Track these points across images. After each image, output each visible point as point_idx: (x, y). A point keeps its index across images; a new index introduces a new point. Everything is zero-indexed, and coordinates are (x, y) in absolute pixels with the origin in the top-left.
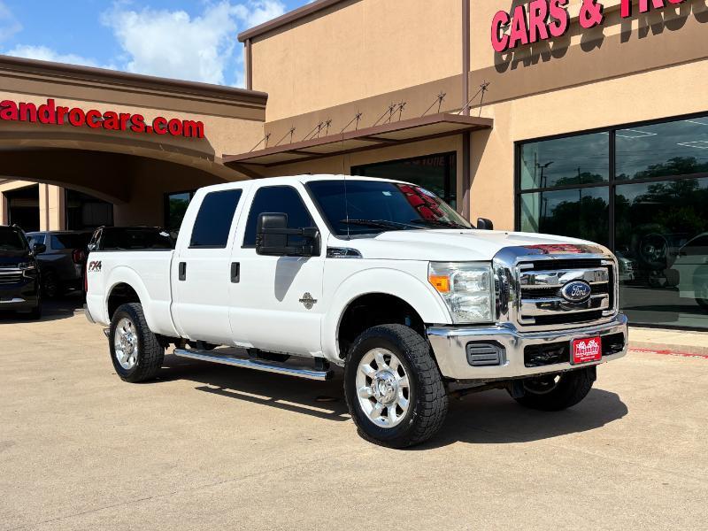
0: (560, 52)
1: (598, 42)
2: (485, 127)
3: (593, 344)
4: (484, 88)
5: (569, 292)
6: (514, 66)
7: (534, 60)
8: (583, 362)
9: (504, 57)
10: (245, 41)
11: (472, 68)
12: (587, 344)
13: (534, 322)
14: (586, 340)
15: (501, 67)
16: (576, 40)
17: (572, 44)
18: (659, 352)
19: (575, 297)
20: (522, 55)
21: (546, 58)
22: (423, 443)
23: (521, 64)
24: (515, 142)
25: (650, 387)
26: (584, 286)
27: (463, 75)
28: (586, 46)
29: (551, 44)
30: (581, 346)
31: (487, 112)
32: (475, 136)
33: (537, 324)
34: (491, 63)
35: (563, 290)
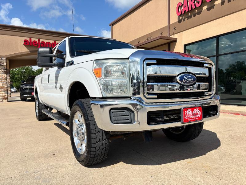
0: (199, 13)
1: (213, 7)
2: (175, 41)
3: (197, 111)
4: (174, 29)
5: (181, 79)
6: (184, 20)
7: (190, 17)
8: (190, 122)
9: (181, 18)
10: (111, 26)
11: (171, 23)
12: (192, 111)
13: (156, 97)
14: (192, 109)
15: (180, 21)
16: (205, 8)
17: (204, 9)
18: (235, 114)
19: (186, 82)
20: (187, 16)
21: (195, 16)
22: (96, 164)
23: (186, 19)
24: (184, 45)
25: (231, 130)
26: (192, 77)
27: (168, 26)
28: (208, 9)
29: (196, 11)
30: (189, 112)
31: (175, 36)
32: (171, 44)
33: (158, 98)
34: (177, 20)
35: (178, 78)
